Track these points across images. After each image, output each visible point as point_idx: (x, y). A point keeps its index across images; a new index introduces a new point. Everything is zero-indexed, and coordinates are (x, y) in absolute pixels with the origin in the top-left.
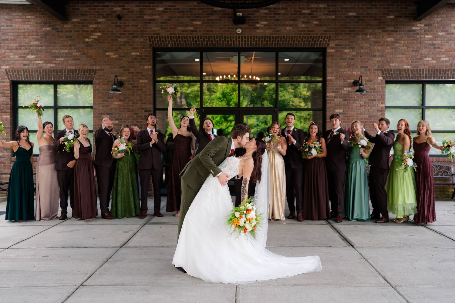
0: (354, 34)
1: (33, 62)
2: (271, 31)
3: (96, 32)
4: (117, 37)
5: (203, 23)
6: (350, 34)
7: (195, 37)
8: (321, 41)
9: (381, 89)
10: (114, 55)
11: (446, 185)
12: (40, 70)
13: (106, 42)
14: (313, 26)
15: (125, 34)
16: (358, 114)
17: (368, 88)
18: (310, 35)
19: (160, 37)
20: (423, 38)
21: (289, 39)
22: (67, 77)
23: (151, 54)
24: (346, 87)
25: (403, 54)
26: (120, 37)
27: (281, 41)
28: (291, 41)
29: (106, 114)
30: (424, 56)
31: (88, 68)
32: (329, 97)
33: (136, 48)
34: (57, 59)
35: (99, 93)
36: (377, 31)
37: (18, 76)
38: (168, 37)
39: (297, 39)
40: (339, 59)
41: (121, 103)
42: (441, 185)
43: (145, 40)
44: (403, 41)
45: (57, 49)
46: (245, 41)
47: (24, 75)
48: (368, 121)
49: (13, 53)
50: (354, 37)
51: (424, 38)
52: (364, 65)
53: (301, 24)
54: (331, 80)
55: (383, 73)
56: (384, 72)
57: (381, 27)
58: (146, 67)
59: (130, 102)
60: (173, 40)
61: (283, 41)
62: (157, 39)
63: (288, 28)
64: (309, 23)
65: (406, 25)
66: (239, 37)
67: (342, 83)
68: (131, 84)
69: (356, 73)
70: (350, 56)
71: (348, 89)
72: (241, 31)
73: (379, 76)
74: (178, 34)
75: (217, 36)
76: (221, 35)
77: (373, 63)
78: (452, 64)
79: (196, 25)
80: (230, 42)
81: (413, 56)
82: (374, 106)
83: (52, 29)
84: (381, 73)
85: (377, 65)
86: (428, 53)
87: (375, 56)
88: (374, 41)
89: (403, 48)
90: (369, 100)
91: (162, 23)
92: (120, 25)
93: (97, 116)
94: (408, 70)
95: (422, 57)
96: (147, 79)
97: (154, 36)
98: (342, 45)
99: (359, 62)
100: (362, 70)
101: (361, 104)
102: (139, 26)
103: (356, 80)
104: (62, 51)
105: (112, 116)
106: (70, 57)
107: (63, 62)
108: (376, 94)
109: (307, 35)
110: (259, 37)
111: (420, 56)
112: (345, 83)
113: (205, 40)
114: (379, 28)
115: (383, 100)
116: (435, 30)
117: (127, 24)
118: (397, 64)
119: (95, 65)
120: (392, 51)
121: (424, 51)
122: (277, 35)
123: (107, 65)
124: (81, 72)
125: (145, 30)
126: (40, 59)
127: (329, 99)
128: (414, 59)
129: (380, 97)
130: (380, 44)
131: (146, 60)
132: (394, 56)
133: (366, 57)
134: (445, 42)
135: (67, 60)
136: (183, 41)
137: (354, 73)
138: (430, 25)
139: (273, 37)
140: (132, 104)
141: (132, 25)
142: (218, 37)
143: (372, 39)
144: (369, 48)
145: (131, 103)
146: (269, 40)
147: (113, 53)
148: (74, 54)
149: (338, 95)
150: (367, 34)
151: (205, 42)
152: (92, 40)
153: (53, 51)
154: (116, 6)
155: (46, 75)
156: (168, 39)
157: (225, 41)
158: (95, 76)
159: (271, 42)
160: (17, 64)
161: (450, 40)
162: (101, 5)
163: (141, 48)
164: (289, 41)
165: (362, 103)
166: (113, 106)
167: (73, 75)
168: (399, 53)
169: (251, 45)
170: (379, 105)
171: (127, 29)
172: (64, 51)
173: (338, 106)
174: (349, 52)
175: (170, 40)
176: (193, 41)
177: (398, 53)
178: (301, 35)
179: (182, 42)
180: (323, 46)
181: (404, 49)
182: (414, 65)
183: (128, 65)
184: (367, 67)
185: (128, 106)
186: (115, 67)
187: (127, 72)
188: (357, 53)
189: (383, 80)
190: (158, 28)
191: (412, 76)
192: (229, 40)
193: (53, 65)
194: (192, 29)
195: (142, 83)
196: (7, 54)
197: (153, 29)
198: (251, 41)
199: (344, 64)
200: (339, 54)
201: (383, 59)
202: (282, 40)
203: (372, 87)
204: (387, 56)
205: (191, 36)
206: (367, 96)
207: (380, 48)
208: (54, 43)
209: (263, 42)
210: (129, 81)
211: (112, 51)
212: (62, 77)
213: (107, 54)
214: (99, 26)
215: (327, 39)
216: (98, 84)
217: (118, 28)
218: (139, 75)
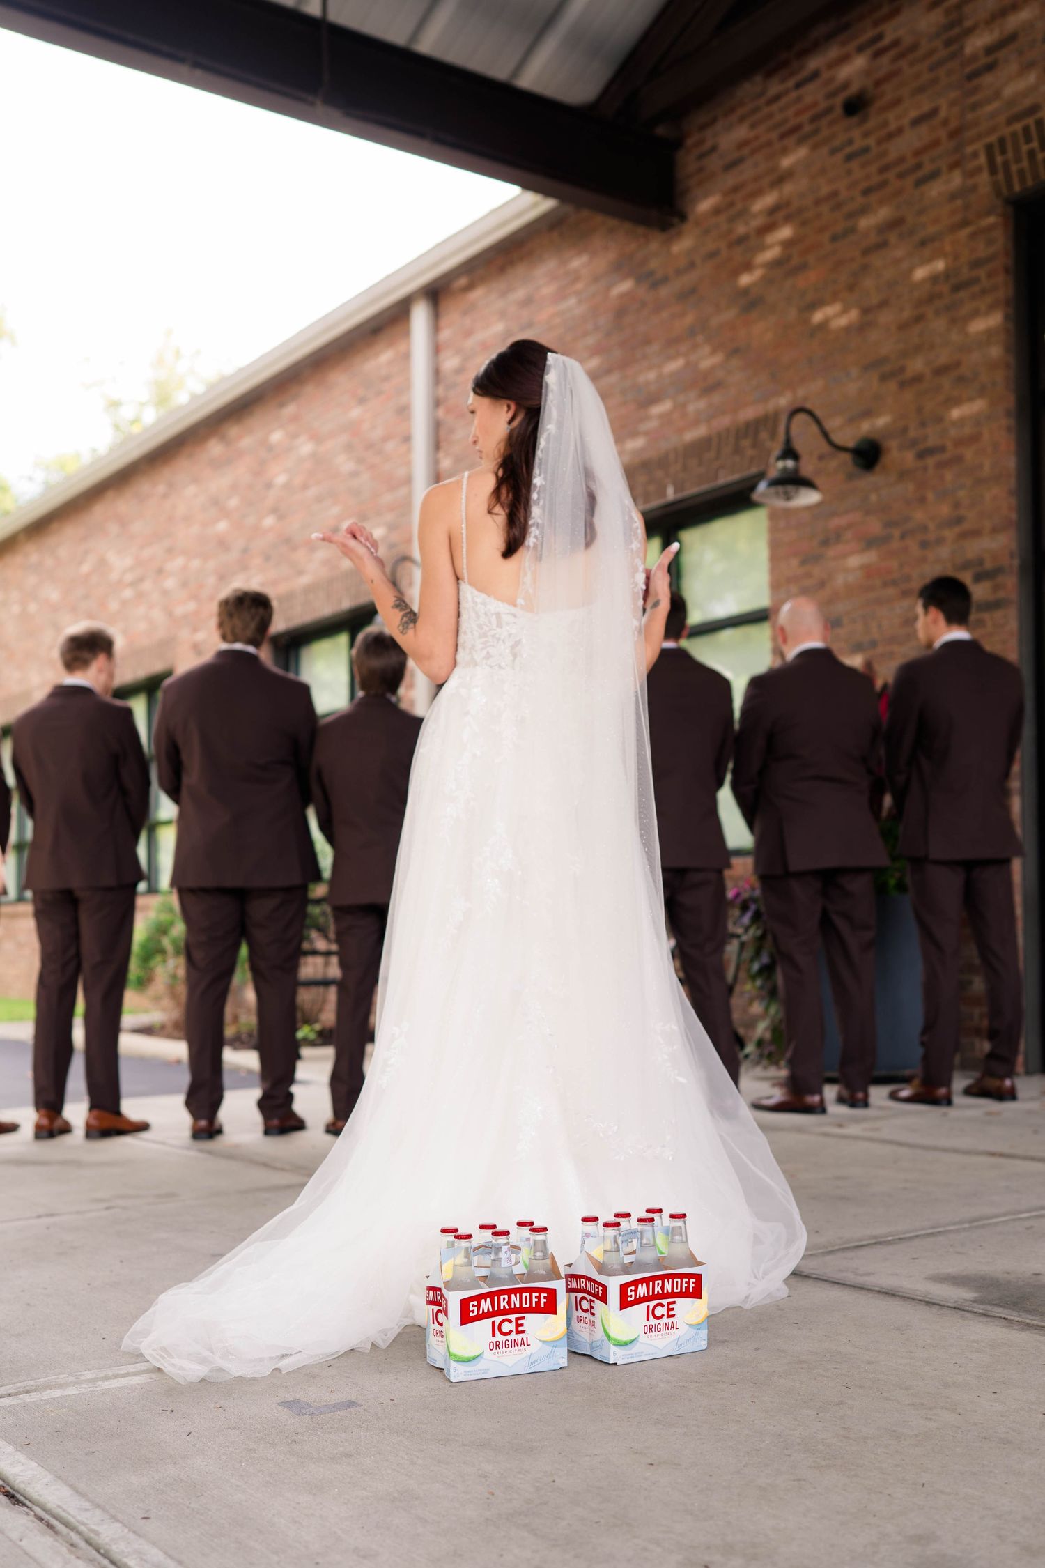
3: (773, 227)
4: (852, 215)
10: (842, 313)
13: (811, 261)
15: (883, 184)
19: (1039, 124)
22: (683, 483)
26: (864, 211)
31: (751, 417)
33: (932, 239)
34: (651, 410)
35: (790, 526)
41: (871, 557)
43: (973, 173)
45: (652, 367)
58: (978, 326)
59: (910, 542)
62: (1029, 140)
68: (914, 443)
83: (638, 280)
92: (867, 142)
96: (982, 392)
97: (1014, 134)
102: (943, 113)
104: (668, 369)
106: (690, 384)
117: (893, 126)
119: (774, 391)
123: (816, 373)
124: (728, 444)
125: (971, 117)
131: (976, 289)
135: (683, 405)
140: (918, 552)
141: (916, 122)
145: (913, 545)
147: (838, 307)
148: (703, 365)
152: (762, 271)
153: (641, 379)
154: (844, 59)
162: (791, 83)
163: (954, 228)
166: (841, 580)
167: (701, 465)
171: (896, 148)
172: (675, 366)
183: (898, 342)
185: (902, 567)
186: (848, 374)
187: (892, 386)
190: (1032, 79)
193: (640, 443)
195: (962, 421)
197: (1008, 92)
210: (905, 430)
211: (835, 297)
212: (667, 486)
214: (788, 188)
217: (854, 165)
218: (946, 382)
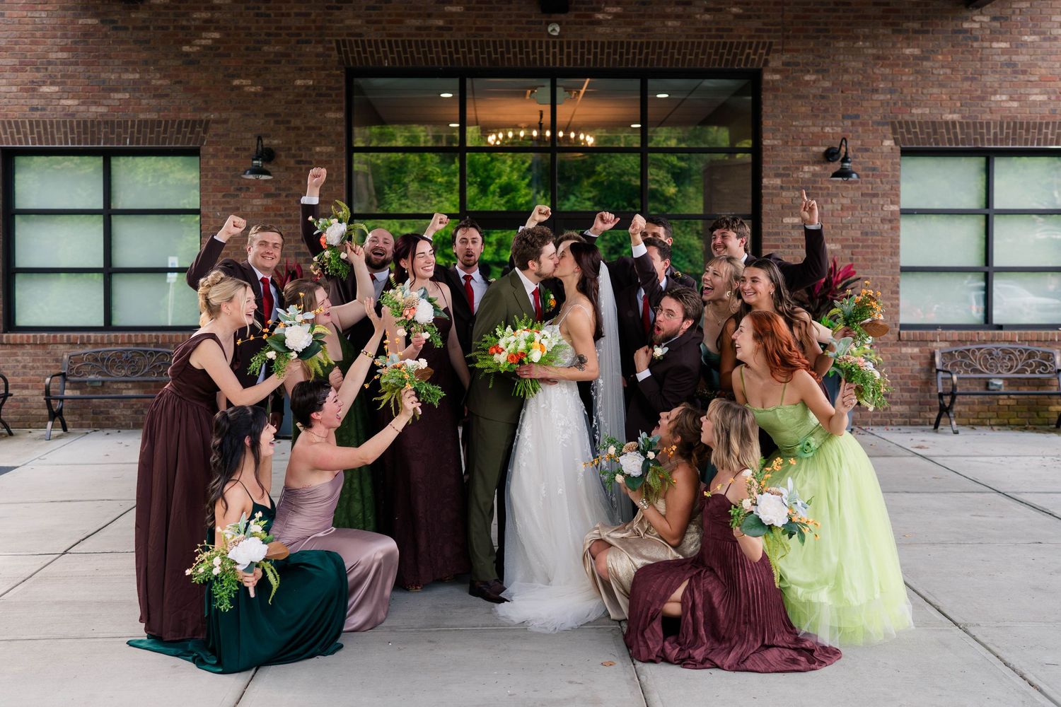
0: (826, 37)
1: (55, 102)
2: (629, 30)
3: (207, 29)
4: (258, 42)
5: (467, 9)
6: (818, 37)
7: (449, 42)
8: (749, 54)
9: (889, 169)
10: (252, 85)
11: (1042, 397)
12: (71, 122)
13: (232, 55)
14: (731, 17)
15: (279, 35)
16: (836, 227)
17: (860, 167)
18: (722, 41)
19: (363, 41)
20: (987, 48)
21: (674, 48)
22: (138, 139)
23: (343, 83)
24: (808, 163)
25: (941, 85)
26: (267, 43)
27: (653, 53)
28: (679, 54)
30: (990, 90)
31: (189, 118)
32: (767, 187)
33: (307, 70)
34: (112, 94)
35: (216, 177)
36: (881, 31)
37: (16, 136)
38: (383, 42)
39: (692, 50)
40: (791, 97)
41: (269, 202)
42: (1031, 396)
43: (328, 49)
44: (942, 54)
45: (113, 72)
46: (569, 54)
47: (32, 133)
48: (861, 244)
49: (4, 81)
50: (828, 45)
51: (991, 47)
52: (849, 113)
53: (702, 14)
54: (773, 147)
55: (894, 132)
56: (897, 128)
57: (890, 20)
58: (331, 115)
59: (290, 199)
60: (395, 50)
61: (659, 54)
62: (358, 47)
63: (670, 23)
64: (720, 10)
65: (947, 18)
66: (554, 43)
67: (798, 155)
68: (294, 156)
69: (830, 131)
70: (818, 88)
71: (812, 168)
72: (558, 29)
73: (885, 137)
74: (408, 35)
75: (501, 42)
76: (511, 39)
77: (872, 108)
78: (1056, 110)
79: (452, 14)
80: (531, 57)
81: (966, 90)
82: (874, 208)
83: (102, 22)
84: (891, 131)
85: (881, 111)
86: (1000, 84)
87: (875, 91)
88: (873, 55)
89: (941, 73)
90: (862, 194)
91: (368, 8)
92: (268, 12)
94: (954, 123)
95: (986, 93)
96: (332, 143)
97: (350, 41)
98: (797, 64)
99: (838, 104)
100: (845, 122)
101: (842, 205)
102: (313, 17)
103: (833, 148)
104: (126, 76)
106: (144, 89)
107: (127, 102)
108: (878, 180)
109: (715, 41)
110: (603, 43)
111: (982, 91)
112: (805, 153)
113: (473, 50)
114: (885, 25)
115: (894, 195)
116: (1015, 31)
117: (284, 11)
118: (927, 111)
119: (206, 110)
120: (917, 78)
121: (990, 79)
122: (644, 40)
123: (235, 108)
124: (172, 127)
125: (328, 25)
126: (71, 95)
127: (768, 194)
128: (966, 99)
129: (888, 187)
130: (888, 62)
131: (330, 98)
132: (920, 90)
133: (855, 92)
134: (1039, 57)
135: (138, 98)
136: (418, 53)
137: (827, 129)
138: (1002, 18)
139: (635, 43)
141: (297, 15)
142: (504, 43)
143: (870, 51)
144: (861, 72)
146: (624, 50)
147: (249, 82)
148: (154, 82)
149: (790, 182)
150: (857, 38)
151: (473, 55)
152: (198, 48)
153: (103, 75)
155: (85, 133)
156: (384, 46)
157: (521, 53)
158: (207, 136)
159: (631, 56)
160: (16, 108)
161: (1051, 54)
163: (317, 69)
164: (672, 54)
165: (846, 201)
166: (249, 209)
167: (152, 132)
168: (933, 84)
169: (582, 63)
170: (885, 208)
171: (285, 22)
172: (131, 76)
173: (790, 208)
174: (814, 82)
175: (387, 49)
176: (444, 53)
177: (930, 84)
178: (703, 40)
179: (416, 56)
180: (755, 67)
181: (944, 74)
182: (966, 112)
183: (285, 109)
184: (857, 117)
185: (285, 209)
186: (255, 115)
187: (282, 127)
188: (833, 84)
189: (894, 147)
190: (359, 22)
191: (962, 138)
192: (530, 50)
193: (102, 110)
194: (441, 23)
195: (321, 153)
197: (348, 22)
198: (582, 54)
199: (803, 109)
200: (791, 85)
201: (895, 97)
202: (658, 51)
203: (870, 165)
204: (905, 91)
205: (439, 39)
206: (857, 185)
207: (887, 71)
208: (107, 56)
209: (612, 56)
210: (290, 149)
211: (247, 77)
212: (126, 139)
213: (236, 82)
214: (217, 15)
215: (762, 49)
216: (214, 156)
217: (262, 19)
218: (313, 134)
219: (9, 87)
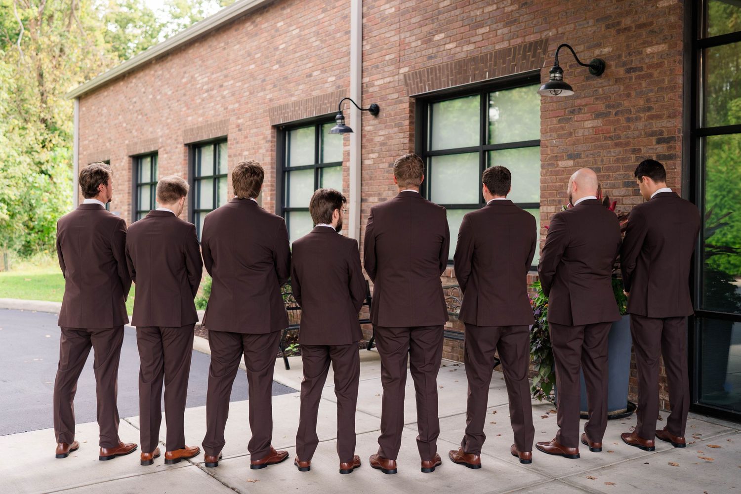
1: (442, 48)
12: (451, 65)
22: (494, 72)
29: (565, 157)
31: (532, 40)
34: (478, 30)
37: (420, 85)
41: (598, 123)
47: (428, 81)
49: (414, 37)
59: (620, 117)
68: (624, 64)
93: (549, 165)
96: (665, 40)
104: (487, 10)
105: (578, 163)
106: (499, 19)
107: (488, 35)
119: (546, 28)
124: (519, 53)
126: (452, 39)
135: (495, 30)
140: (625, 124)
145: (622, 119)
148: (506, 9)
153: (472, 14)
155: (460, 73)
158: (545, 57)
160: (419, 60)
166: (581, 133)
167: (504, 63)
172: (491, 9)
183: (616, 8)
185: (615, 130)
186: (588, 23)
187: (613, 31)
193: (471, 47)
195: (652, 55)
196: (407, 40)
210: (620, 56)
212: (486, 72)
218: (644, 32)
219: (416, 42)
